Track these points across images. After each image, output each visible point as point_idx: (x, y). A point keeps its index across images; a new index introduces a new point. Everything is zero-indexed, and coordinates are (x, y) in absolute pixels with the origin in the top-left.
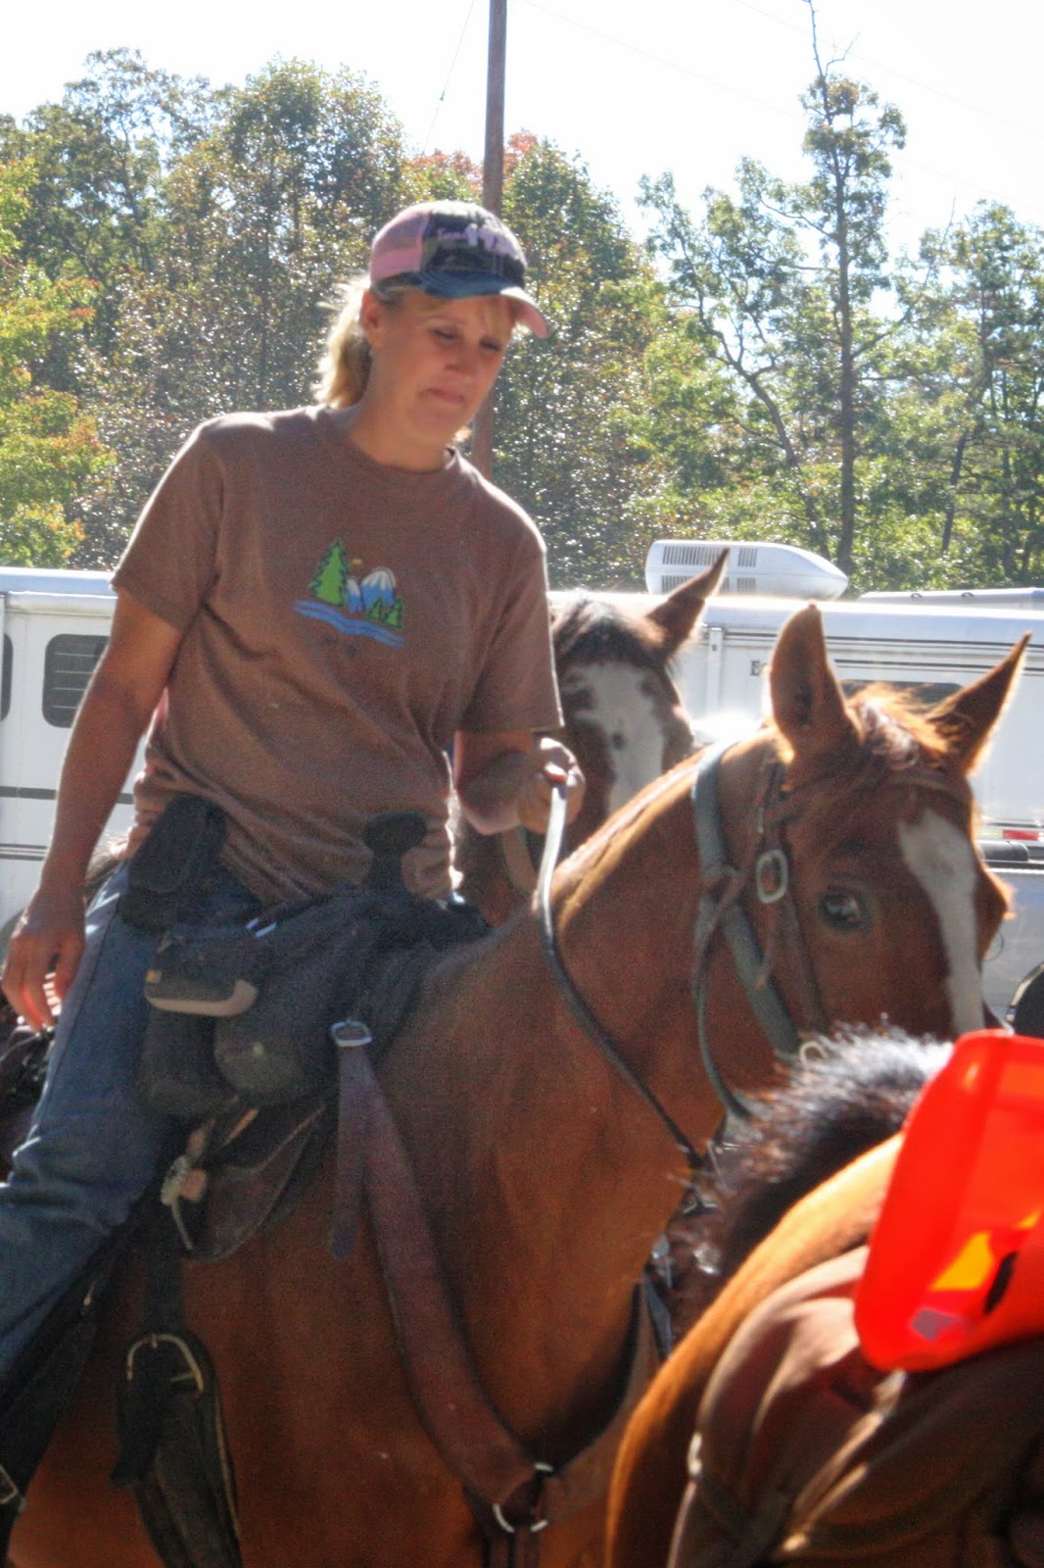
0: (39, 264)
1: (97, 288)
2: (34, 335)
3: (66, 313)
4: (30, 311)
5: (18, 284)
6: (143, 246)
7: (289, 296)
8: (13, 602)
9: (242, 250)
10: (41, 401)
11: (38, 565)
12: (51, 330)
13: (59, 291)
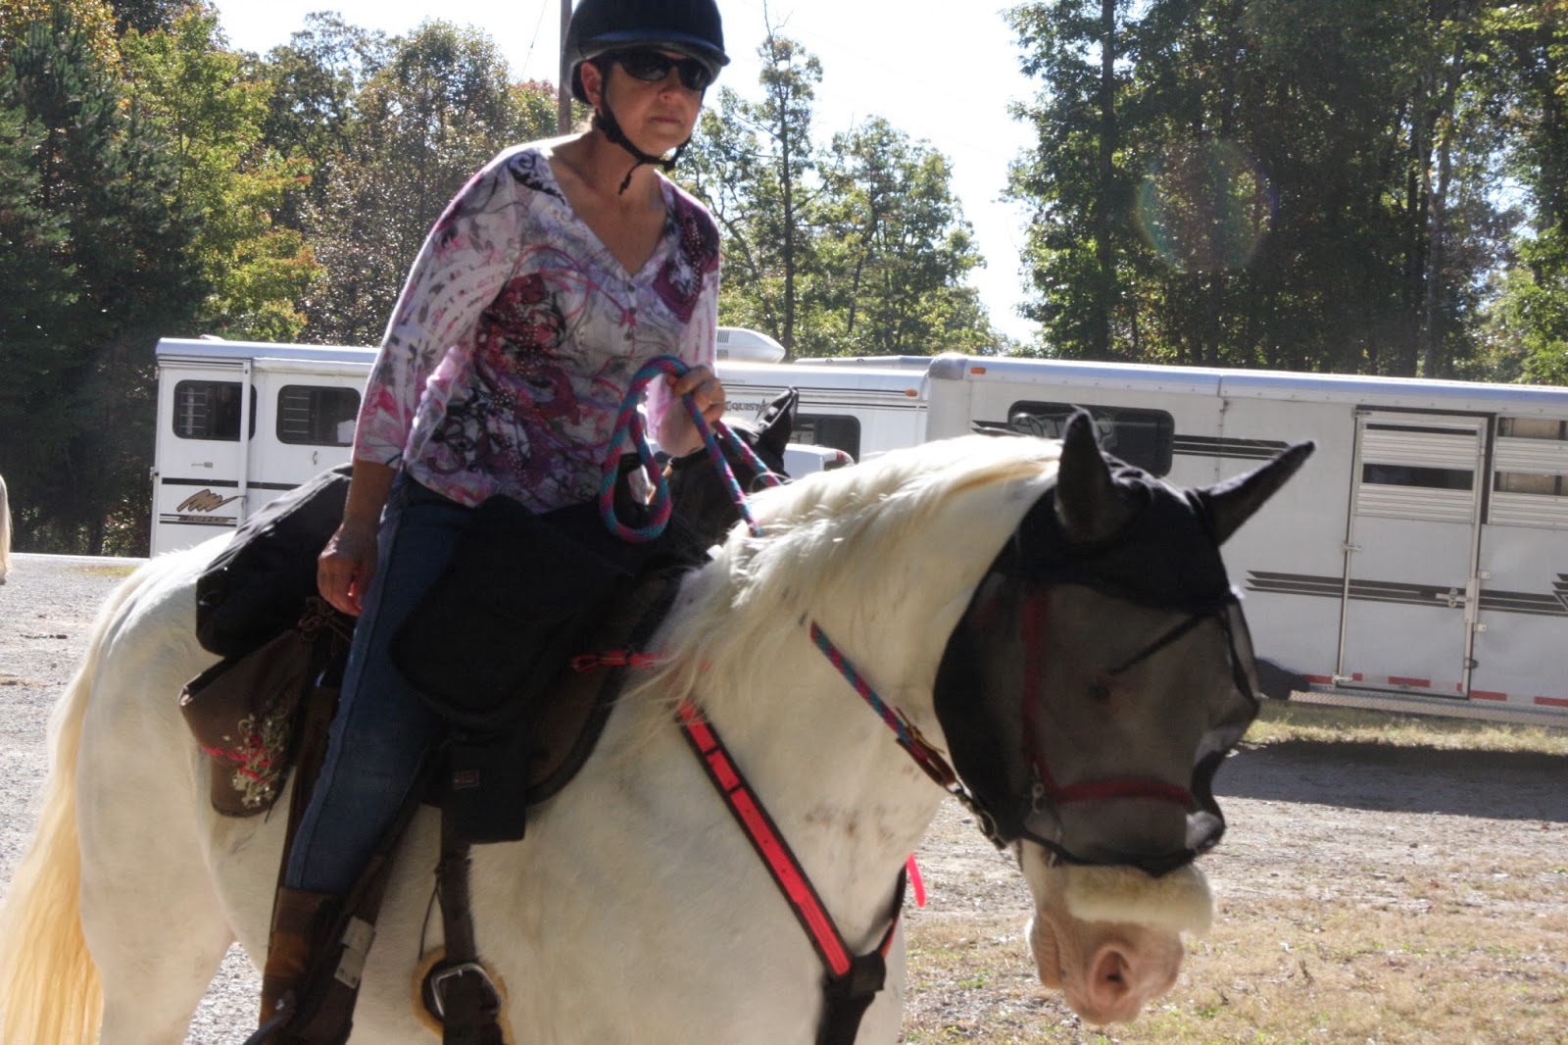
0: (277, 148)
1: (314, 164)
2: (273, 193)
3: (293, 180)
4: (269, 178)
5: (263, 161)
6: (344, 137)
7: (438, 170)
8: (256, 365)
9: (407, 140)
10: (278, 235)
11: (279, 341)
12: (285, 190)
13: (289, 165)
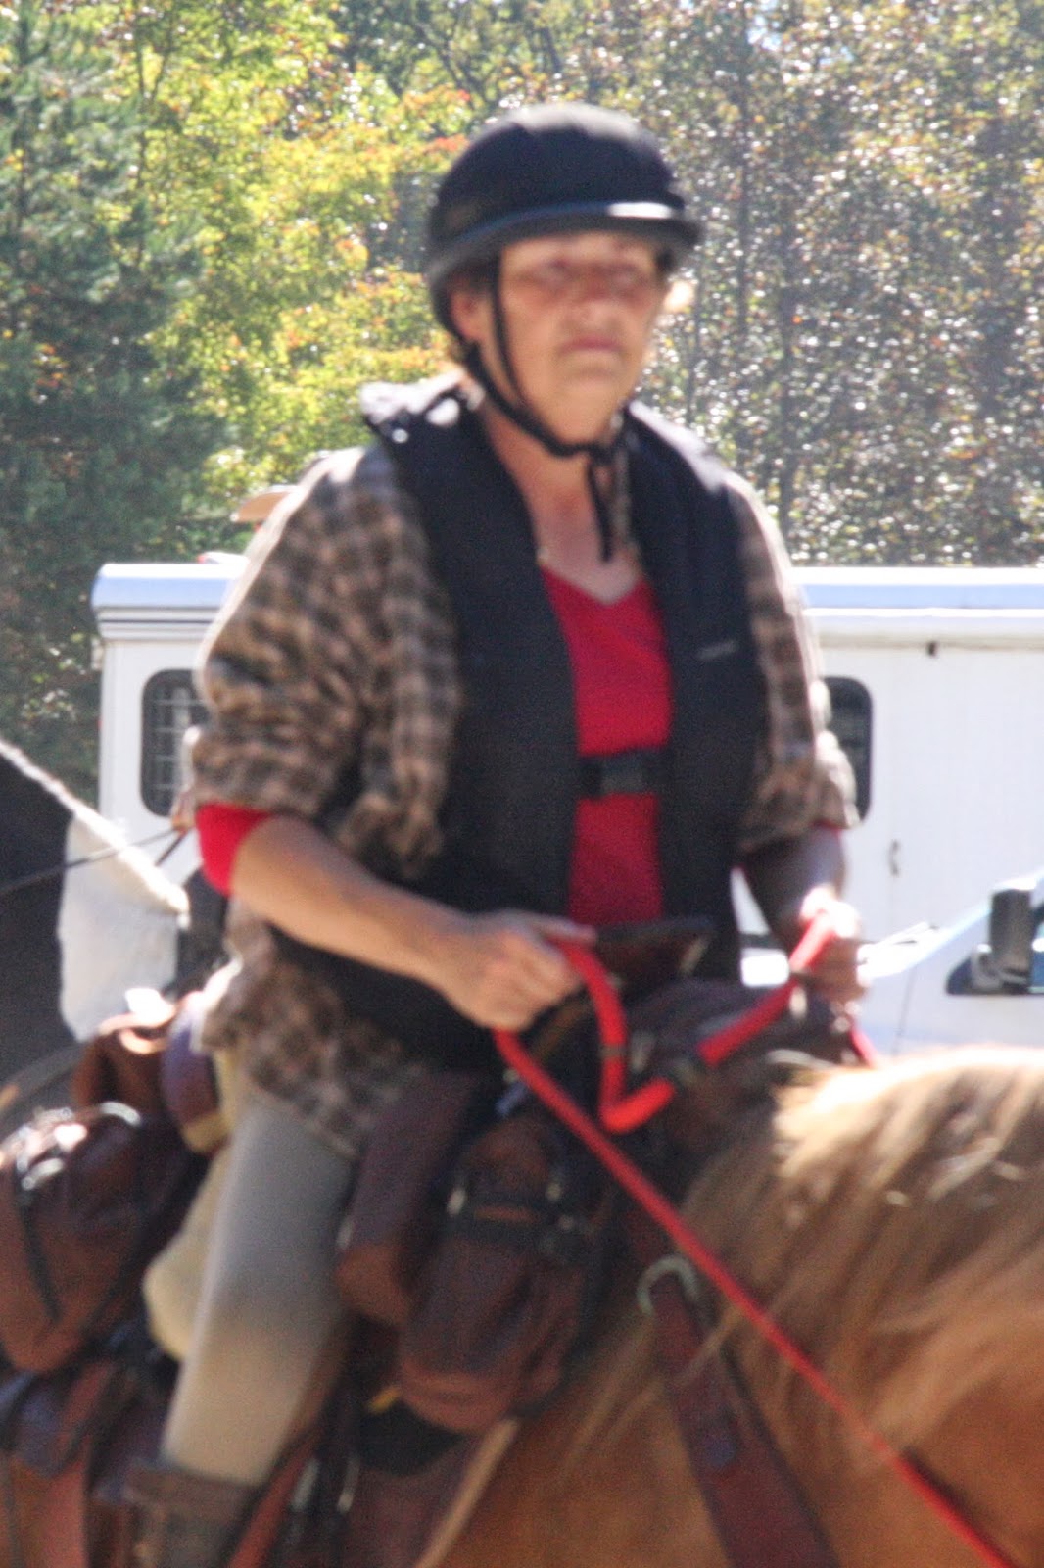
0: (377, 69)
1: (470, 105)
2: (369, 184)
3: (421, 148)
4: (359, 146)
5: (343, 104)
6: (544, 33)
7: (784, 104)
9: (703, 31)
10: (383, 291)
12: (398, 175)
13: (408, 113)
